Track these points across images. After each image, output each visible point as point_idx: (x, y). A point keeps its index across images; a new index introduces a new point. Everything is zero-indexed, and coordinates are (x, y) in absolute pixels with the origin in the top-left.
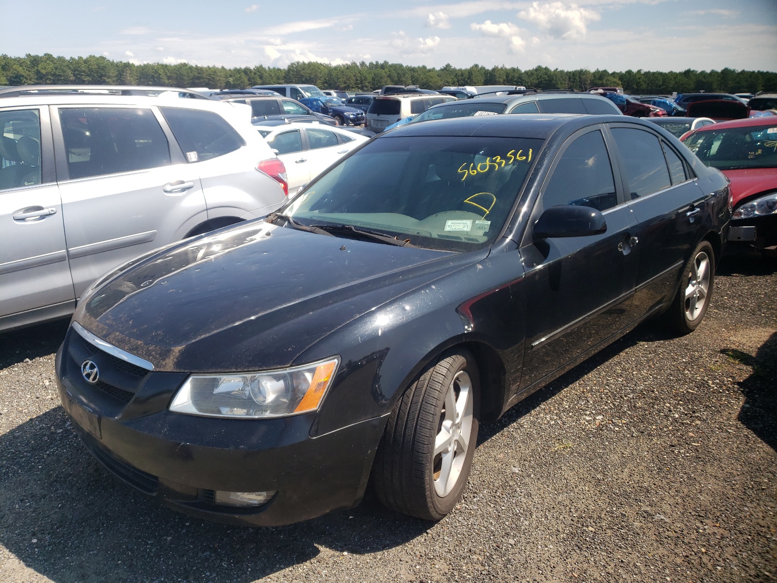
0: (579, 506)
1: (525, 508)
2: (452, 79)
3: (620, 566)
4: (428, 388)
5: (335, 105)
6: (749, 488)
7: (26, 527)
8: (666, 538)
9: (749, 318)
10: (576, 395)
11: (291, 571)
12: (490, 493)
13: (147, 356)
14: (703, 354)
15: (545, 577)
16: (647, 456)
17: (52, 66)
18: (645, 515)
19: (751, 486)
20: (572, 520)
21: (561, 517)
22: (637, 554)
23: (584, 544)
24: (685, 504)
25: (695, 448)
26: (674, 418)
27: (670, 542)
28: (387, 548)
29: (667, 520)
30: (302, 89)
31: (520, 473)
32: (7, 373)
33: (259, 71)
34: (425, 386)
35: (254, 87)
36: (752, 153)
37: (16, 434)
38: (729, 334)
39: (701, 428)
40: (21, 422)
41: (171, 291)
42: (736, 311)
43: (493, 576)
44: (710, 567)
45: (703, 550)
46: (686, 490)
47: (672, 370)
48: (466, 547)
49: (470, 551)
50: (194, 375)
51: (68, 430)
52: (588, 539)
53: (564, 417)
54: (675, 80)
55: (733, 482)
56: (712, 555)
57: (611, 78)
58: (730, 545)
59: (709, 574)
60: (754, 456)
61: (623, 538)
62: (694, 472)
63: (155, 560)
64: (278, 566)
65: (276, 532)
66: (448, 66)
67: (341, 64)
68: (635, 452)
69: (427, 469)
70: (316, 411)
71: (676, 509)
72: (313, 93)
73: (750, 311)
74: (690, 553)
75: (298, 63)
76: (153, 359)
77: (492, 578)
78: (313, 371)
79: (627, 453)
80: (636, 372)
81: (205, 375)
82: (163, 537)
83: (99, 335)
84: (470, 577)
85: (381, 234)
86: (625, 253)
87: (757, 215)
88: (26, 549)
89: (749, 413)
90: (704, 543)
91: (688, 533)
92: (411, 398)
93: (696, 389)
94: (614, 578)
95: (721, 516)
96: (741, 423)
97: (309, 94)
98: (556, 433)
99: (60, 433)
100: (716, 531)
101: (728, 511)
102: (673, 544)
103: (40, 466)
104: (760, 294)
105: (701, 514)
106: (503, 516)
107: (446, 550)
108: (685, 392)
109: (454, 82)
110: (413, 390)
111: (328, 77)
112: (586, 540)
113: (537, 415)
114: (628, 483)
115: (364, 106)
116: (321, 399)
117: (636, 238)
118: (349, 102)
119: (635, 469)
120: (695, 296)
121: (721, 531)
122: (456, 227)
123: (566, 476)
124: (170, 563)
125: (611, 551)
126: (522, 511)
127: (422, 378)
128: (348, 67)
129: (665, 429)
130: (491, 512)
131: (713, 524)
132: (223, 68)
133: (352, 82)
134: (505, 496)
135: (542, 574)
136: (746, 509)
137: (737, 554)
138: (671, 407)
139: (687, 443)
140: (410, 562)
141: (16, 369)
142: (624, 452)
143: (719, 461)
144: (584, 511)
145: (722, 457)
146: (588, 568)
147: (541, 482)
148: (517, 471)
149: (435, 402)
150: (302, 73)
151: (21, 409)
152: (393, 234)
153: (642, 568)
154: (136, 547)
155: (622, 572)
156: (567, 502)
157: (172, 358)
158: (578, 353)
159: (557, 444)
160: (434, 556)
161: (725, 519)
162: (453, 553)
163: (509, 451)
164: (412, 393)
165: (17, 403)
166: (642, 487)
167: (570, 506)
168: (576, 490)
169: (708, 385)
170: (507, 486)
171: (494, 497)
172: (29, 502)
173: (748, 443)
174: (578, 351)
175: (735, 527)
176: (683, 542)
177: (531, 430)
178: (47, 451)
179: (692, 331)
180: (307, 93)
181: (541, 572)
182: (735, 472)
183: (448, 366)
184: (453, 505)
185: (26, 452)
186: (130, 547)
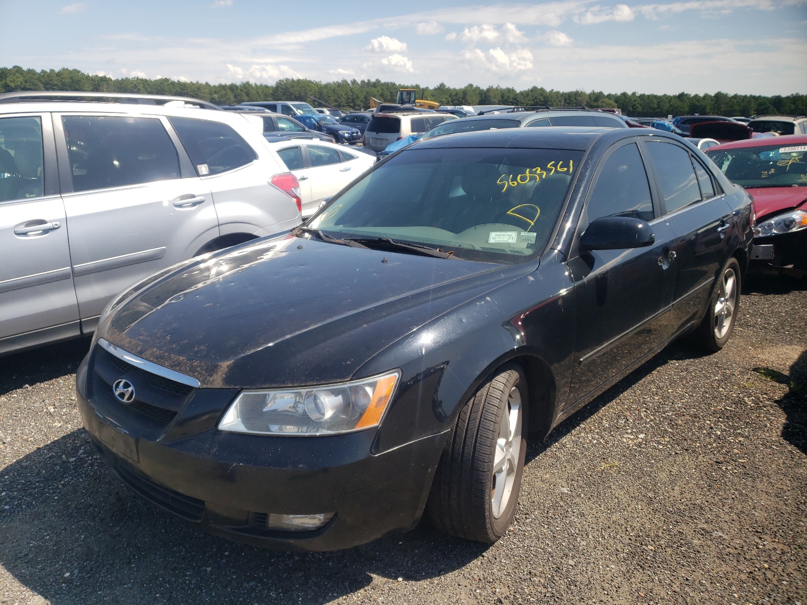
0: (634, 525)
1: (580, 529)
2: (446, 98)
3: (686, 584)
4: (486, 404)
5: (329, 123)
6: (801, 503)
7: (49, 562)
8: (727, 555)
9: (773, 335)
10: (615, 413)
11: (345, 599)
12: (542, 514)
13: (191, 372)
14: (735, 372)
15: (611, 597)
16: (695, 473)
17: (21, 79)
18: (703, 532)
19: (803, 501)
20: (630, 539)
21: (618, 536)
22: (701, 571)
23: (646, 563)
24: (741, 520)
25: (742, 464)
26: (716, 435)
27: (731, 558)
28: (443, 572)
29: (725, 537)
30: (294, 105)
31: (570, 493)
32: (5, 400)
33: (245, 88)
34: (483, 402)
35: (243, 103)
36: (765, 173)
37: (23, 464)
38: (756, 352)
39: (745, 445)
40: (27, 452)
41: (208, 305)
42: (760, 329)
43: (558, 598)
44: (776, 583)
45: (766, 566)
46: (739, 507)
47: (707, 388)
48: (526, 570)
49: (530, 573)
50: (245, 392)
51: (81, 458)
52: (649, 558)
53: (606, 436)
54: (670, 103)
55: (785, 497)
56: (775, 570)
57: (607, 100)
58: (791, 560)
59: (775, 589)
60: (802, 471)
61: (684, 556)
62: (744, 488)
63: (196, 592)
64: (330, 594)
65: (324, 559)
66: (442, 85)
67: (331, 82)
68: (682, 470)
69: (487, 488)
70: (377, 427)
71: (733, 526)
72: (305, 111)
73: (774, 328)
74: (754, 569)
75: (287, 80)
76: (199, 375)
77: (557, 600)
78: (373, 385)
79: (675, 470)
80: (671, 391)
81: (257, 391)
82: (202, 567)
83: (134, 352)
84: (534, 600)
85: (422, 246)
86: (665, 267)
87: (774, 233)
88: (52, 584)
89: (789, 430)
90: (766, 559)
91: (748, 549)
92: (468, 414)
93: (734, 406)
94: (682, 596)
95: (779, 531)
96: (783, 439)
97: (301, 112)
98: (600, 453)
99: (73, 462)
100: (776, 547)
101: (784, 526)
102: (735, 561)
103: (55, 496)
104: (781, 312)
105: (758, 530)
106: (559, 537)
107: (506, 573)
108: (723, 409)
109: (448, 102)
110: (471, 406)
111: (318, 95)
112: (647, 559)
113: (578, 434)
114: (680, 500)
115: (360, 125)
116: (382, 415)
117: (674, 252)
118: (344, 120)
119: (685, 486)
120: (723, 313)
121: (781, 546)
122: (501, 239)
123: (617, 495)
124: (213, 594)
125: (674, 569)
126: (577, 531)
127: (478, 394)
128: (339, 85)
129: (709, 447)
130: (546, 533)
131: (772, 540)
132: (207, 84)
133: (343, 101)
134: (557, 517)
135: (608, 594)
136: (802, 524)
137: (800, 568)
138: (712, 424)
139: (733, 460)
140: (469, 587)
141: (16, 395)
142: (672, 470)
143: (768, 477)
144: (641, 530)
145: (770, 473)
146: (654, 587)
147: (592, 502)
148: (566, 491)
149: (494, 418)
150: (291, 90)
151: (26, 437)
152: (434, 247)
153: (708, 585)
154: (173, 579)
155: (688, 590)
156: (622, 521)
157: (220, 374)
158: (614, 372)
159: (603, 464)
160: (493, 580)
161: (783, 534)
162: (512, 576)
163: (555, 471)
164: (470, 409)
165: (20, 432)
166: (694, 505)
167: (625, 525)
168: (629, 509)
169: (744, 402)
170: (558, 506)
171: (547, 517)
172: (48, 535)
173: (793, 458)
174: (614, 371)
175: (794, 542)
176: (745, 558)
177: (575, 450)
178: (61, 481)
179: (720, 349)
180: (299, 111)
181: (606, 592)
182: (785, 488)
183: (504, 381)
184: (506, 527)
185: (37, 482)
186: (167, 579)
